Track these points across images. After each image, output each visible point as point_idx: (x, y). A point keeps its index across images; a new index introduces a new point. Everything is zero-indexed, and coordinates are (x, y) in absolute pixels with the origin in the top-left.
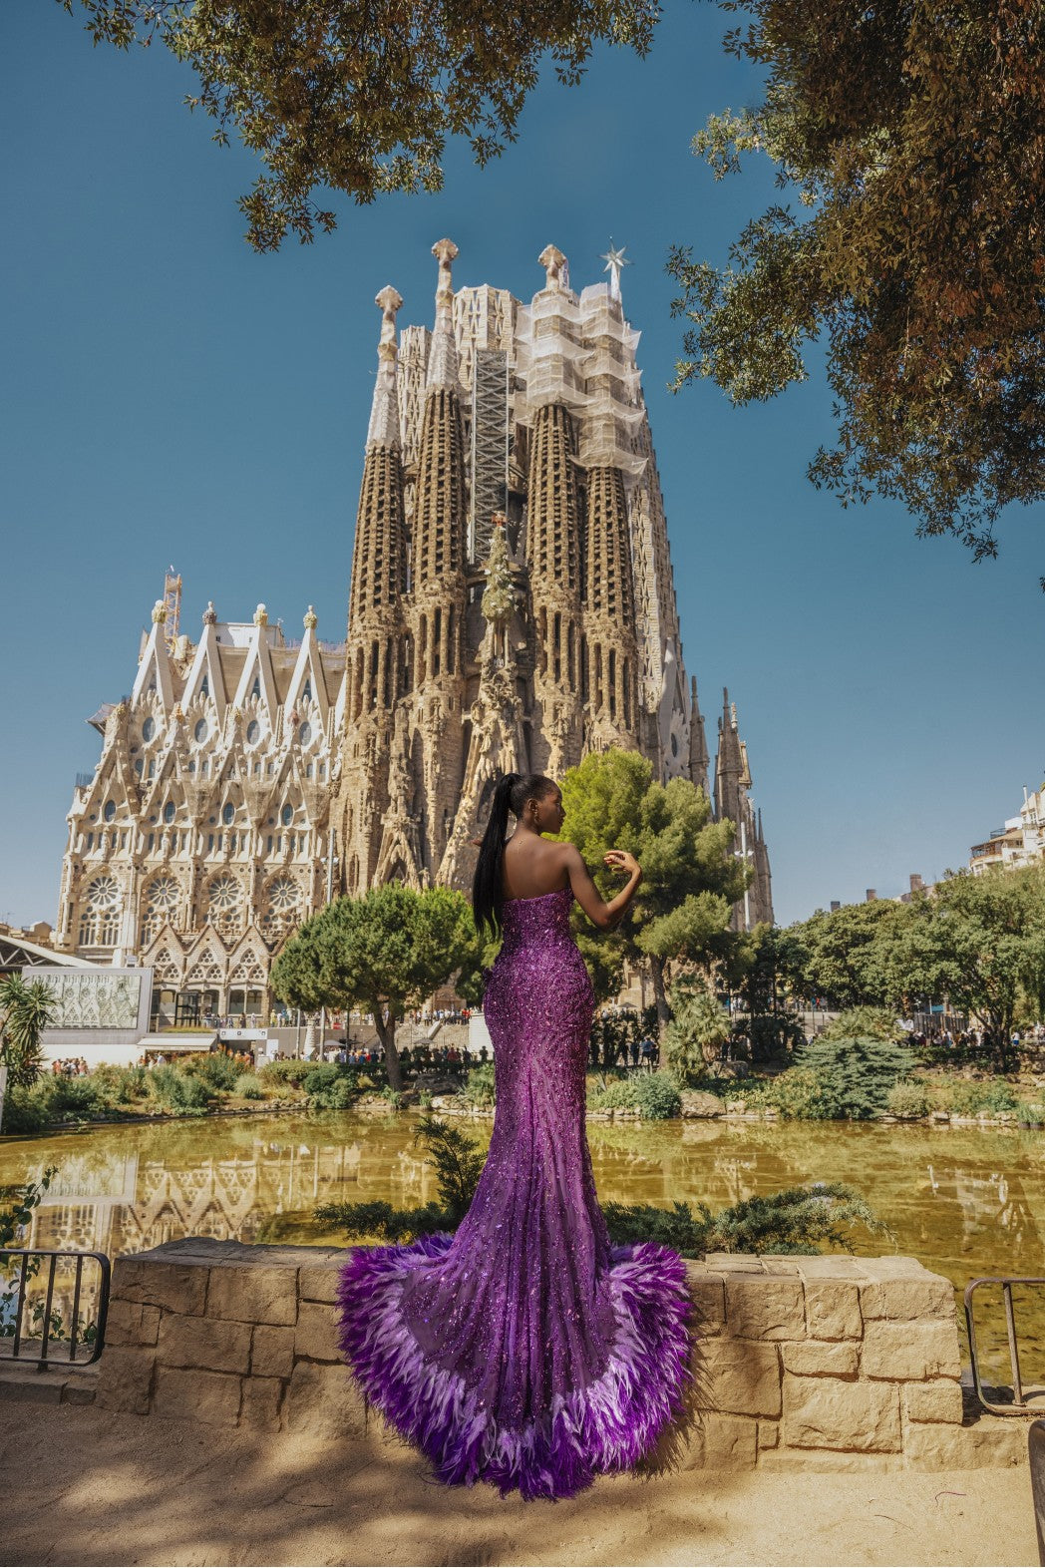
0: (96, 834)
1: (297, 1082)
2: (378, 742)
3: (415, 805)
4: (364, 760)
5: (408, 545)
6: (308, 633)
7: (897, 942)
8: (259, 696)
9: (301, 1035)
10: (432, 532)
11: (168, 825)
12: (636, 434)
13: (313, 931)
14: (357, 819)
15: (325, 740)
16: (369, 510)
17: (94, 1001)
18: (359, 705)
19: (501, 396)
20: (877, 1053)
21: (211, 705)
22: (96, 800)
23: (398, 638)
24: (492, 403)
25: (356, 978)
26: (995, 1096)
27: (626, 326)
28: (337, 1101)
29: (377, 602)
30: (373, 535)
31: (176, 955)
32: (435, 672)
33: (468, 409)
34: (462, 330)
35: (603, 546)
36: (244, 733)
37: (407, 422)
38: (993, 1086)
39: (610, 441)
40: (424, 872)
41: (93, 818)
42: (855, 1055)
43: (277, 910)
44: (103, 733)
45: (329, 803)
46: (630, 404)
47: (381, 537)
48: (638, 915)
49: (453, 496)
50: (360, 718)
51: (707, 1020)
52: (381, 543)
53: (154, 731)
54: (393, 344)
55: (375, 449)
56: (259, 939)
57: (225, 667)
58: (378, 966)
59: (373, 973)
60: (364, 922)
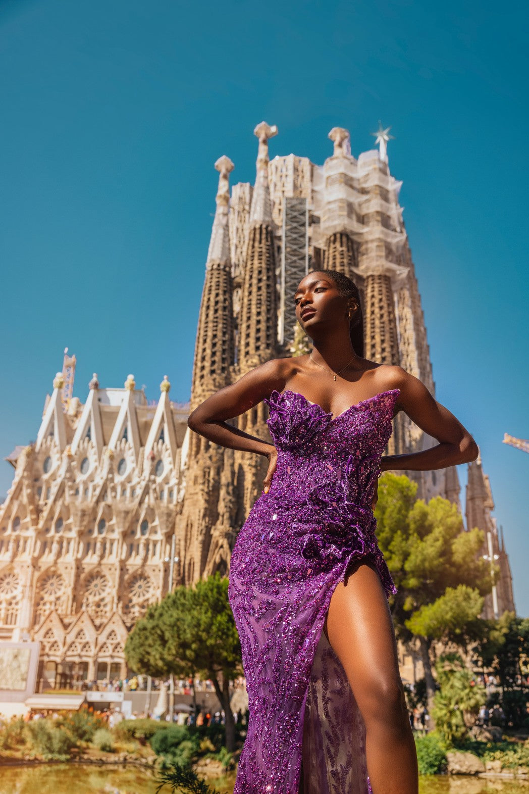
0: (6, 541)
1: (144, 740)
2: (212, 474)
3: (236, 519)
4: (201, 487)
5: (235, 332)
6: (163, 394)
8: (127, 441)
10: (253, 322)
11: (58, 535)
12: (400, 252)
13: (157, 614)
14: (195, 531)
15: (175, 474)
16: (208, 308)
18: (198, 447)
19: (302, 228)
21: (93, 447)
22: (7, 516)
24: (296, 233)
27: (392, 179)
29: (213, 372)
30: (211, 325)
31: (58, 634)
33: (279, 238)
34: (275, 185)
35: (377, 330)
36: (115, 467)
37: (237, 247)
39: (381, 257)
41: (5, 527)
43: (135, 600)
44: (15, 467)
45: (175, 518)
46: (395, 230)
47: (216, 326)
48: (408, 604)
49: (268, 297)
50: (199, 456)
51: (467, 691)
52: (216, 330)
53: (51, 466)
54: (228, 195)
55: (213, 265)
56: (121, 623)
57: (104, 420)
58: (211, 641)
59: (207, 647)
60: (196, 606)
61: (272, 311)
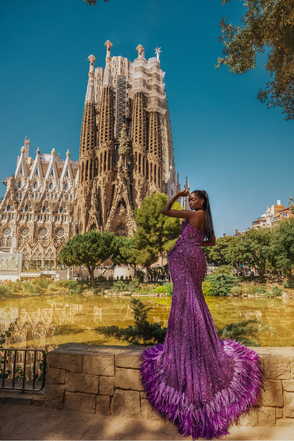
0: (5, 215)
1: (66, 286)
2: (88, 190)
3: (99, 208)
4: (84, 195)
5: (97, 132)
6: (67, 157)
7: (235, 248)
8: (53, 176)
9: (66, 272)
10: (104, 129)
11: (26, 213)
12: (163, 102)
13: (70, 243)
14: (82, 212)
15: (72, 189)
16: (86, 122)
17: (5, 263)
18: (82, 179)
19: (124, 89)
20: (228, 278)
21: (39, 178)
22: (5, 205)
23: (94, 160)
24: (122, 91)
25: (83, 257)
26: (260, 289)
27: (161, 70)
28: (77, 291)
29: (88, 149)
30: (87, 129)
31: (29, 250)
32: (105, 170)
33: (115, 93)
34: (113, 69)
35: (153, 134)
36: (48, 186)
37: (97, 96)
38: (259, 286)
39: (156, 104)
40: (101, 227)
41: (4, 210)
42: (223, 278)
43: (58, 237)
44: (6, 185)
45: (74, 207)
46: (162, 93)
47: (89, 130)
48: (163, 239)
49: (110, 118)
50: (83, 183)
52: (89, 132)
53: (22, 185)
54: (93, 72)
55: (88, 103)
56: (53, 246)
57: (43, 167)
58: (90, 253)
59: (88, 255)
60: (85, 241)
61: (112, 125)
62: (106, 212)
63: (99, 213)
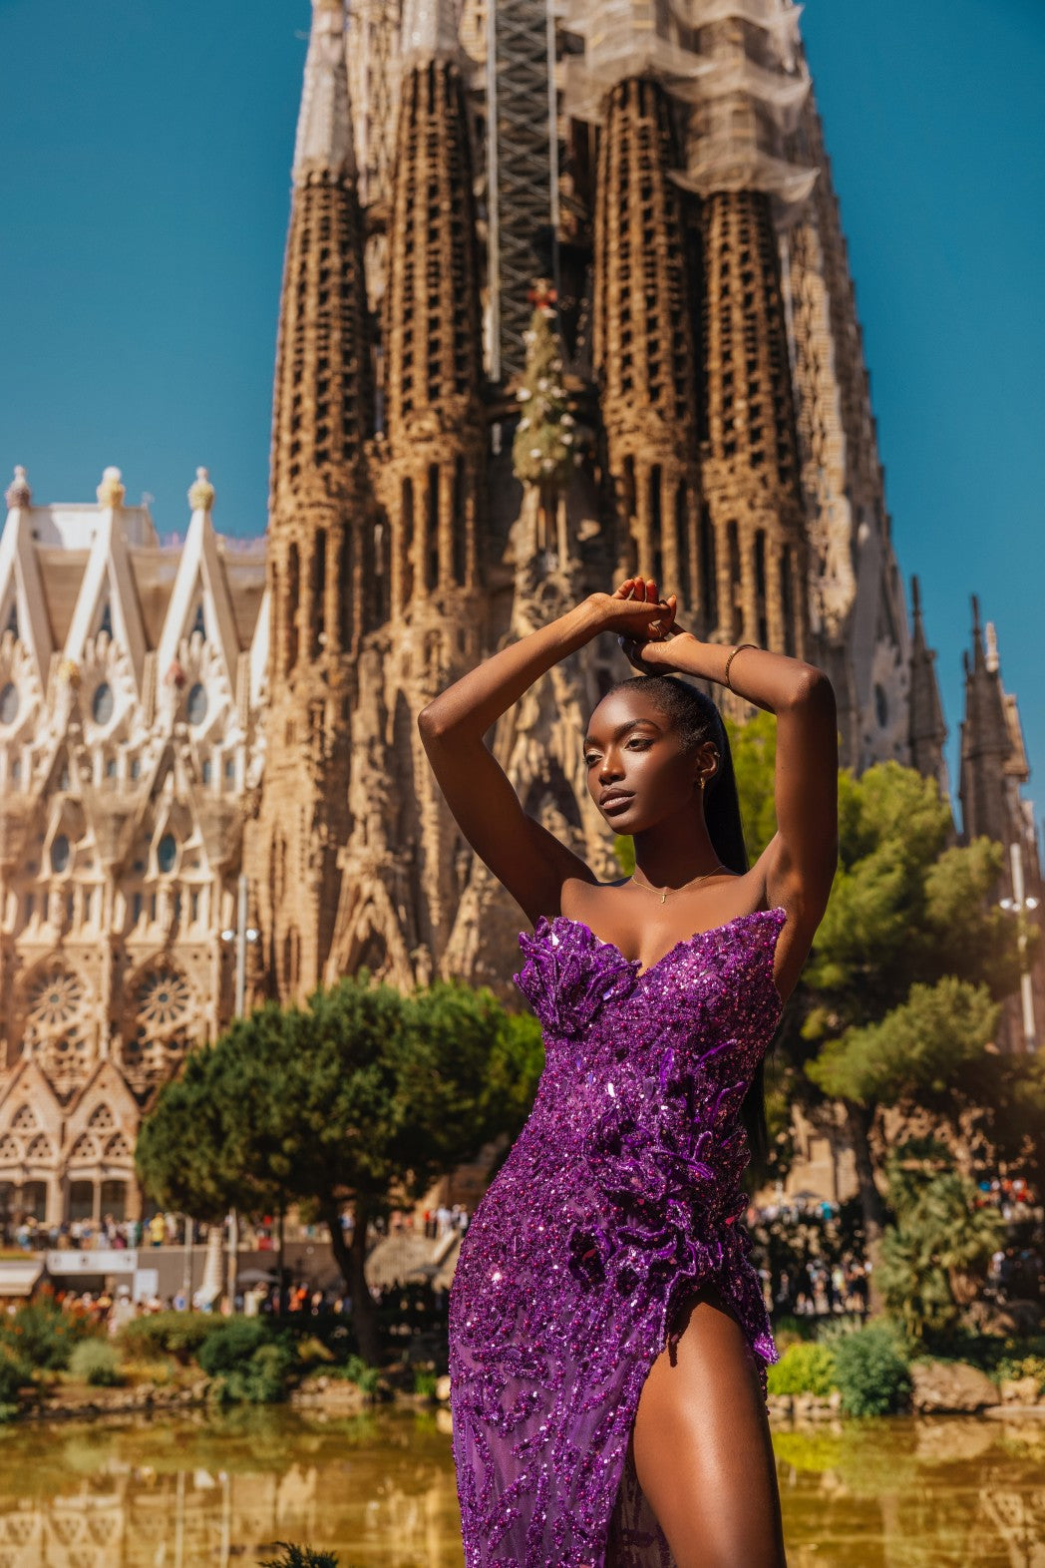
1: (185, 1355)
2: (329, 716)
3: (401, 830)
4: (304, 749)
5: (375, 351)
6: (198, 520)
8: (110, 638)
9: (197, 1264)
10: (420, 323)
12: (794, 125)
13: (209, 1069)
14: (294, 858)
15: (236, 717)
16: (302, 288)
18: (293, 649)
19: (539, 68)
21: (25, 656)
23: (362, 521)
24: (522, 81)
25: (290, 1156)
28: (261, 1387)
29: (321, 457)
32: (432, 583)
33: (480, 95)
35: (737, 337)
36: (85, 706)
37: (370, 123)
39: (744, 141)
40: (421, 953)
43: (153, 1029)
45: (242, 830)
46: (780, 70)
47: (326, 337)
49: (456, 256)
50: (296, 673)
51: (959, 1223)
52: (326, 348)
56: (120, 1085)
57: (50, 586)
58: (332, 1133)
59: (321, 1146)
60: (304, 1048)
61: (468, 295)
62: (448, 859)
63: (408, 865)
